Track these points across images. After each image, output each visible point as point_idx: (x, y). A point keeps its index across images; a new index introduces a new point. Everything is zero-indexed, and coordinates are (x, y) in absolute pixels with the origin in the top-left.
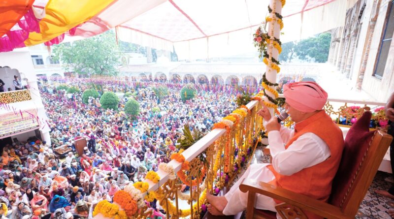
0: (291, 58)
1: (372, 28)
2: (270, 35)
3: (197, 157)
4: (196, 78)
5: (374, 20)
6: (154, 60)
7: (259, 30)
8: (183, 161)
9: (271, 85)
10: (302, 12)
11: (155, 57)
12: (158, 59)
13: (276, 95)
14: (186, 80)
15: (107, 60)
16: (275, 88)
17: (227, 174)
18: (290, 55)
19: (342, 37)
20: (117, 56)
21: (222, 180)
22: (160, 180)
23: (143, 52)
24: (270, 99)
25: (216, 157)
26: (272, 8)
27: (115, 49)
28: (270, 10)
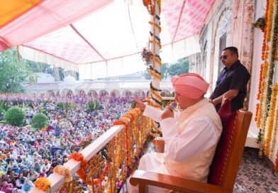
0: (166, 77)
1: (213, 54)
2: (152, 52)
3: (98, 154)
4: (98, 92)
5: (213, 49)
6: (62, 79)
7: (145, 50)
8: (81, 159)
9: (156, 90)
10: (172, 43)
11: (62, 76)
12: (65, 79)
13: (161, 98)
14: (90, 94)
15: (13, 78)
16: (159, 93)
17: (128, 167)
18: (165, 74)
19: (196, 62)
20: (24, 75)
21: (124, 173)
22: (52, 186)
23: (50, 72)
24: (157, 101)
25: (117, 152)
26: (152, 32)
27: (23, 70)
28: (152, 34)
